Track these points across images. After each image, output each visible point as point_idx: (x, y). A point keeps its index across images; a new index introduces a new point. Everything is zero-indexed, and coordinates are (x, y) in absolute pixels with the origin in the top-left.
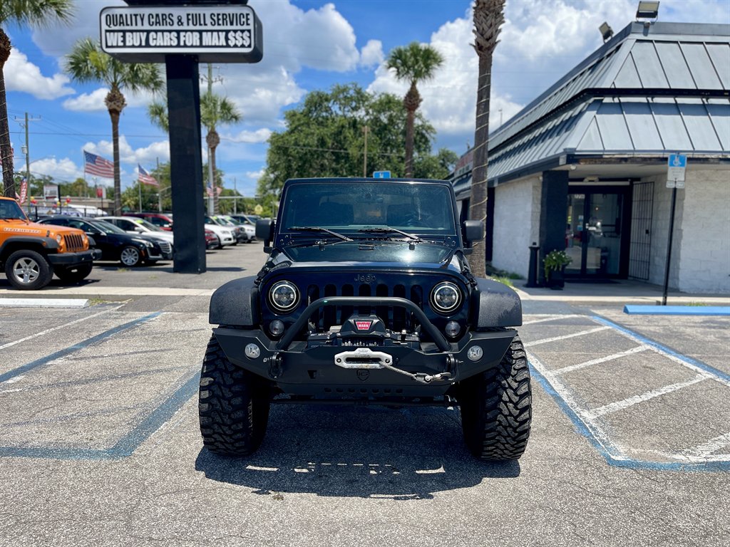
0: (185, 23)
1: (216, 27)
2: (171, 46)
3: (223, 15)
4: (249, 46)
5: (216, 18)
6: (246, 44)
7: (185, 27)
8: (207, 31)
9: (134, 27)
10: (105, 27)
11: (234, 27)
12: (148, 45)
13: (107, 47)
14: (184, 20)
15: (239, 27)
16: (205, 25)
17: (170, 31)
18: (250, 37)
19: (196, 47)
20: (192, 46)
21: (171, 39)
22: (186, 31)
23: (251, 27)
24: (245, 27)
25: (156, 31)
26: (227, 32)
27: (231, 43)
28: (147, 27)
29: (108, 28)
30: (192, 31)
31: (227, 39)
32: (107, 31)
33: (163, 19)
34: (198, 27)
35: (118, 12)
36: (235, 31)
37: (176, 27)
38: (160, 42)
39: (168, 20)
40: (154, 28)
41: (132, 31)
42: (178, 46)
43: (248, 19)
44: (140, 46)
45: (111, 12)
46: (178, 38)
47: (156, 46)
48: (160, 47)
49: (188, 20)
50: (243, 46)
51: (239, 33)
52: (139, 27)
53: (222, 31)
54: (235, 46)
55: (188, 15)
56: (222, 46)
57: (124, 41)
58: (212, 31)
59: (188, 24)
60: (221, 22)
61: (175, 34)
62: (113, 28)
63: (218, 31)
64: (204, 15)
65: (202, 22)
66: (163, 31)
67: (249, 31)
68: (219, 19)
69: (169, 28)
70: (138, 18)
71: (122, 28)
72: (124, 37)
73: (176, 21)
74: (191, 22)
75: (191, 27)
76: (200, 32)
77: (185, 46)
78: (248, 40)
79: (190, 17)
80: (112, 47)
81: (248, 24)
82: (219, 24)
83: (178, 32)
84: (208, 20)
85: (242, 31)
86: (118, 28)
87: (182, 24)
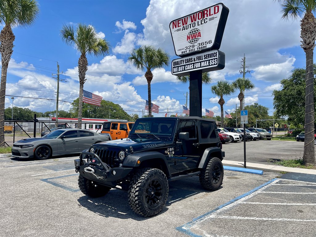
0: (196, 60)
1: (206, 59)
2: (191, 69)
3: (208, 54)
4: (217, 64)
5: (206, 56)
6: (216, 64)
7: (196, 62)
8: (203, 61)
9: (181, 65)
10: (173, 66)
11: (212, 58)
12: (185, 70)
13: (173, 73)
14: (196, 59)
15: (214, 58)
16: (202, 59)
17: (191, 64)
18: (217, 61)
19: (199, 68)
20: (198, 68)
21: (191, 67)
22: (196, 63)
23: (218, 57)
24: (216, 57)
25: (187, 65)
26: (209, 60)
27: (210, 64)
28: (185, 64)
29: (174, 66)
30: (198, 63)
31: (209, 63)
32: (173, 67)
33: (189, 60)
34: (200, 61)
35: (176, 61)
36: (212, 60)
37: (193, 62)
38: (188, 68)
39: (191, 60)
40: (187, 64)
41: (180, 66)
42: (194, 68)
43: (216, 54)
44: (182, 71)
45: (174, 61)
46: (194, 66)
47: (187, 70)
48: (188, 70)
49: (197, 59)
50: (214, 64)
51: (213, 60)
52: (183, 64)
53: (207, 60)
54: (212, 65)
55: (197, 57)
56: (208, 66)
57: (178, 70)
58: (204, 61)
59: (197, 60)
60: (207, 57)
61: (193, 65)
62: (175, 66)
63: (206, 61)
64: (202, 56)
65: (201, 59)
66: (189, 64)
67: (217, 58)
68: (207, 56)
69: (191, 63)
70: (182, 61)
71: (178, 66)
72: (178, 69)
73: (193, 60)
74: (198, 59)
75: (198, 61)
76: (201, 62)
77: (196, 68)
78: (216, 62)
79: (198, 58)
80: (175, 72)
81: (216, 56)
82: (207, 58)
83: (194, 64)
84: (203, 58)
85: (214, 59)
86: (177, 66)
87: (195, 61)
